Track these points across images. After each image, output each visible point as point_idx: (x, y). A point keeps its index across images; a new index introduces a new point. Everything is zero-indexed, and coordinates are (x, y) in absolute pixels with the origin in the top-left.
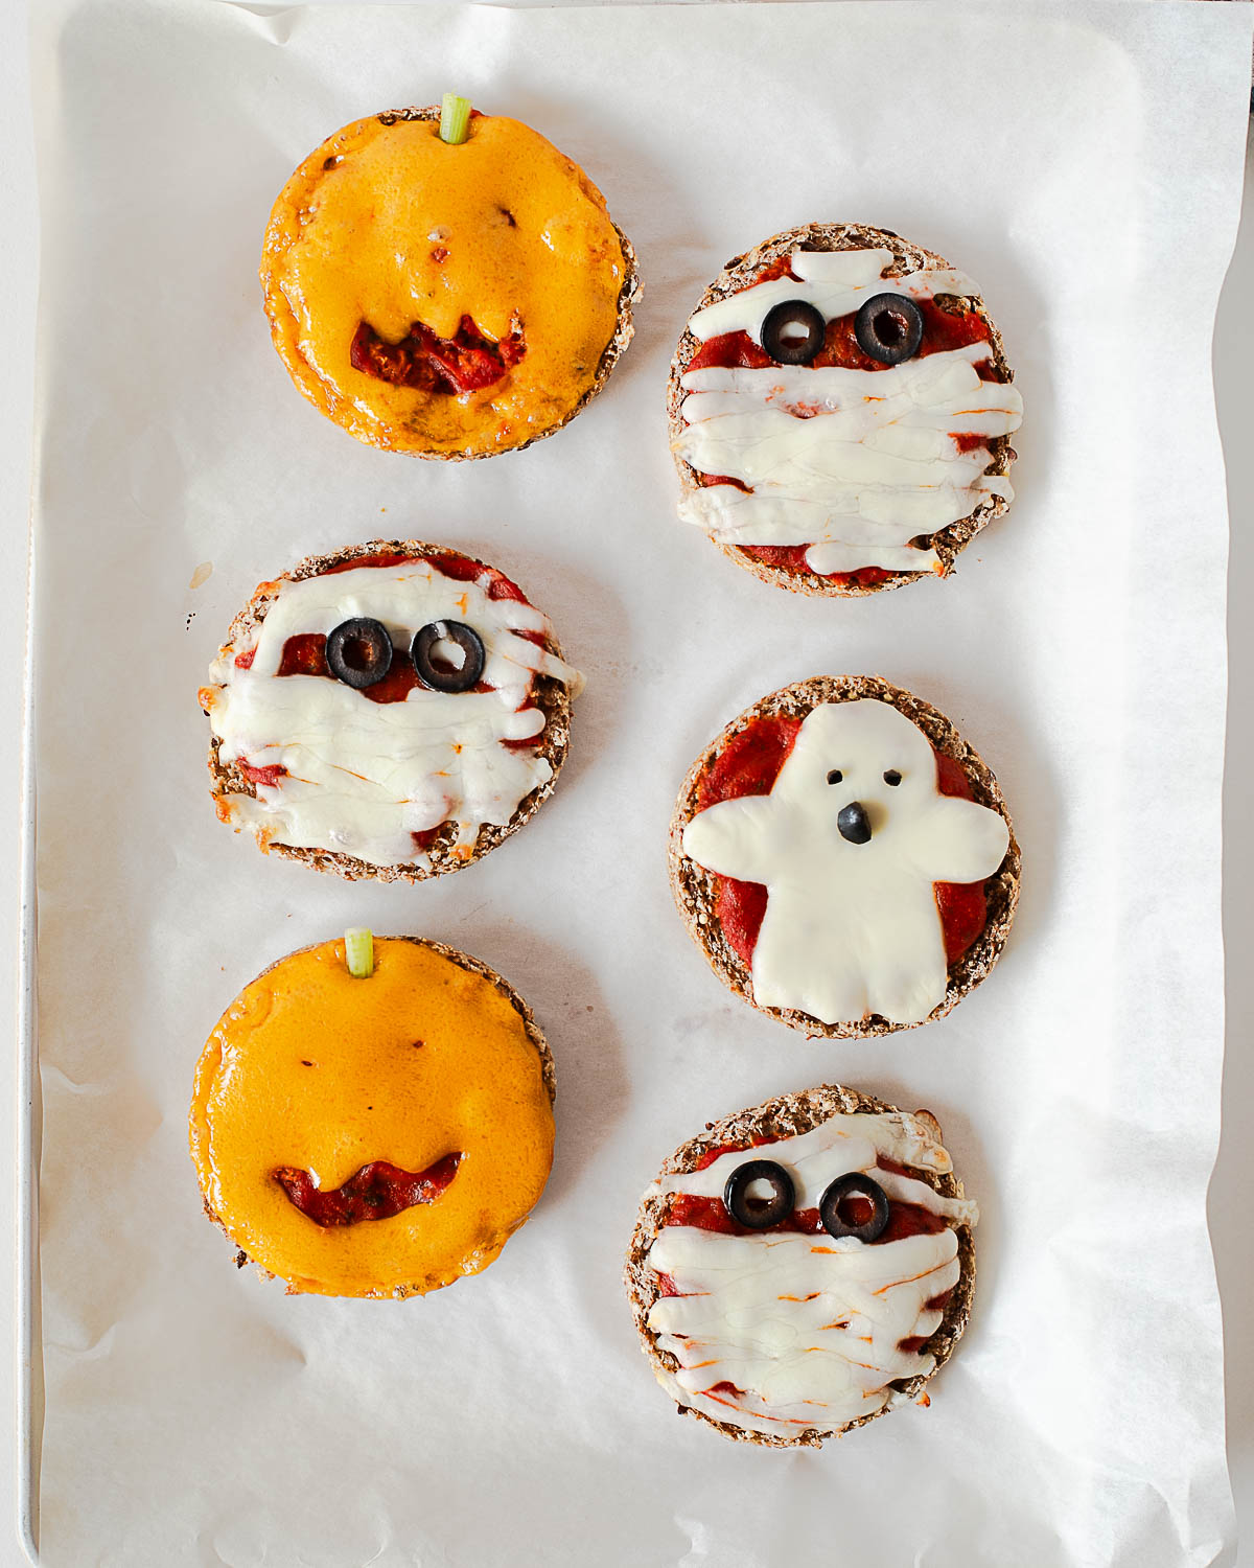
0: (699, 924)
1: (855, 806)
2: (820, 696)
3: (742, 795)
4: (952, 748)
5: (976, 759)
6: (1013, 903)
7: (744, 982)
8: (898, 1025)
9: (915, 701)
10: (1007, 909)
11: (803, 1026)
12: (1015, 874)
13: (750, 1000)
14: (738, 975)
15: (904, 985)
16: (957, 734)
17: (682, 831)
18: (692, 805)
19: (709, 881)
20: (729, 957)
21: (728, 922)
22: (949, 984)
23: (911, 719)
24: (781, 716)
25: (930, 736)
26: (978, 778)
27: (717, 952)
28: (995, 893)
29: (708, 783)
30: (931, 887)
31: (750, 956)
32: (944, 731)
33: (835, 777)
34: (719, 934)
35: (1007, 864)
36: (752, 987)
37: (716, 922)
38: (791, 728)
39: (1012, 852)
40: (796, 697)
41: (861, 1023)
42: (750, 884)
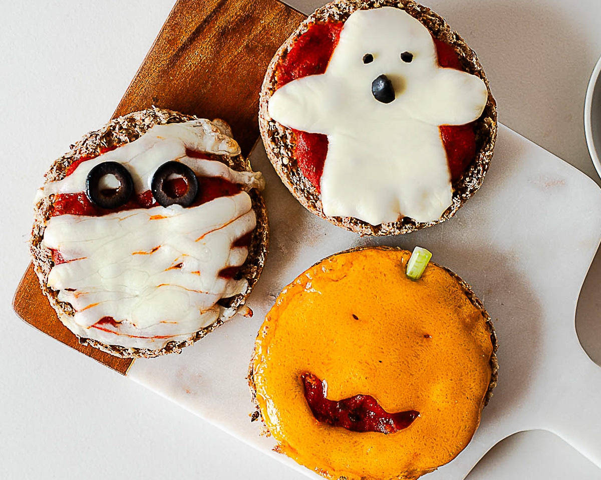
0: (283, 165)
1: (383, 77)
2: (355, 7)
3: (306, 75)
4: (446, 37)
5: (463, 43)
6: (493, 137)
7: (316, 202)
8: (421, 223)
10: (489, 142)
11: (358, 228)
12: (494, 118)
13: (321, 213)
14: (312, 197)
15: (424, 195)
16: (448, 27)
17: (267, 102)
18: (273, 85)
19: (288, 135)
20: (305, 186)
21: (302, 162)
22: (453, 194)
23: (417, 18)
24: (329, 21)
25: (430, 29)
26: (464, 55)
27: (296, 183)
28: (481, 132)
29: (283, 69)
30: (438, 132)
31: (318, 182)
32: (440, 26)
33: (368, 59)
34: (298, 170)
35: (488, 111)
36: (322, 204)
37: (294, 163)
38: (336, 28)
39: (490, 104)
40: (339, 8)
41: (397, 224)
42: (316, 135)
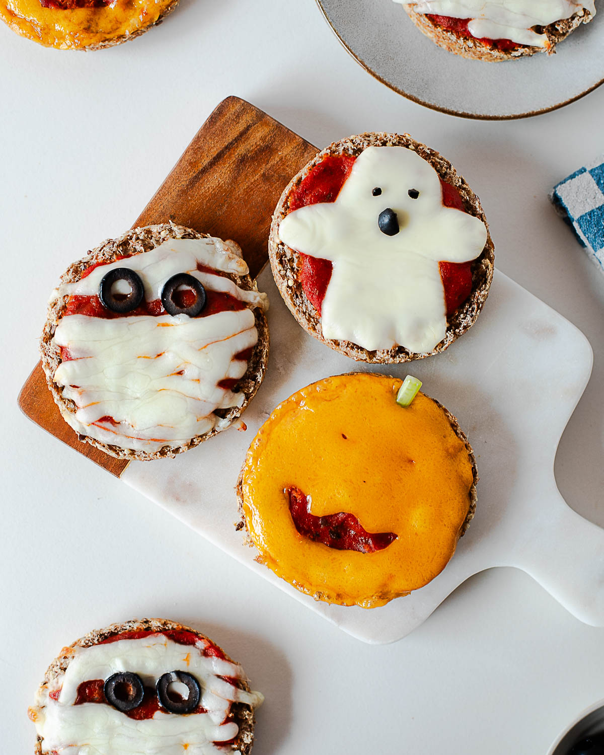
0: (288, 286)
1: (389, 211)
2: (369, 144)
3: (317, 203)
4: (452, 179)
5: (467, 187)
6: (489, 279)
7: (316, 324)
8: (415, 354)
9: (428, 149)
10: (485, 283)
11: (354, 353)
12: (491, 260)
13: (320, 336)
14: (312, 320)
15: (418, 326)
16: (455, 171)
17: (279, 225)
18: (286, 209)
19: (295, 259)
20: (307, 309)
21: (306, 284)
22: (447, 328)
23: (426, 159)
24: (343, 155)
25: (438, 171)
26: (468, 198)
27: (299, 305)
28: (478, 273)
29: (296, 195)
30: (437, 267)
31: (320, 305)
32: (447, 169)
33: (377, 192)
34: (301, 293)
35: (486, 253)
36: (321, 327)
37: (299, 286)
38: (350, 161)
39: (489, 246)
40: (354, 143)
41: (391, 352)
42: (321, 260)
